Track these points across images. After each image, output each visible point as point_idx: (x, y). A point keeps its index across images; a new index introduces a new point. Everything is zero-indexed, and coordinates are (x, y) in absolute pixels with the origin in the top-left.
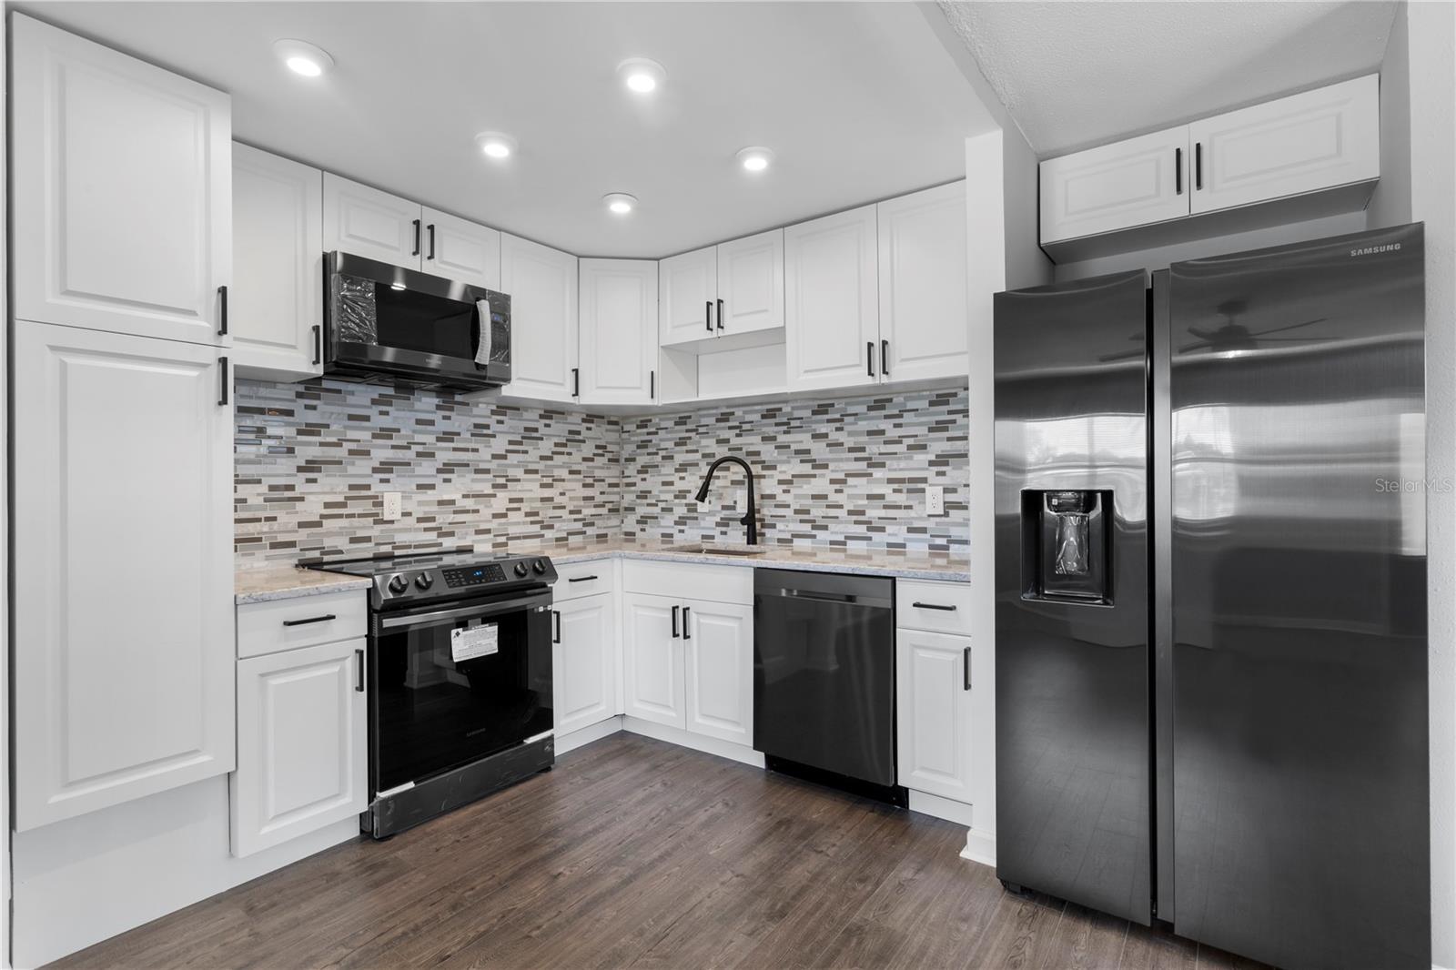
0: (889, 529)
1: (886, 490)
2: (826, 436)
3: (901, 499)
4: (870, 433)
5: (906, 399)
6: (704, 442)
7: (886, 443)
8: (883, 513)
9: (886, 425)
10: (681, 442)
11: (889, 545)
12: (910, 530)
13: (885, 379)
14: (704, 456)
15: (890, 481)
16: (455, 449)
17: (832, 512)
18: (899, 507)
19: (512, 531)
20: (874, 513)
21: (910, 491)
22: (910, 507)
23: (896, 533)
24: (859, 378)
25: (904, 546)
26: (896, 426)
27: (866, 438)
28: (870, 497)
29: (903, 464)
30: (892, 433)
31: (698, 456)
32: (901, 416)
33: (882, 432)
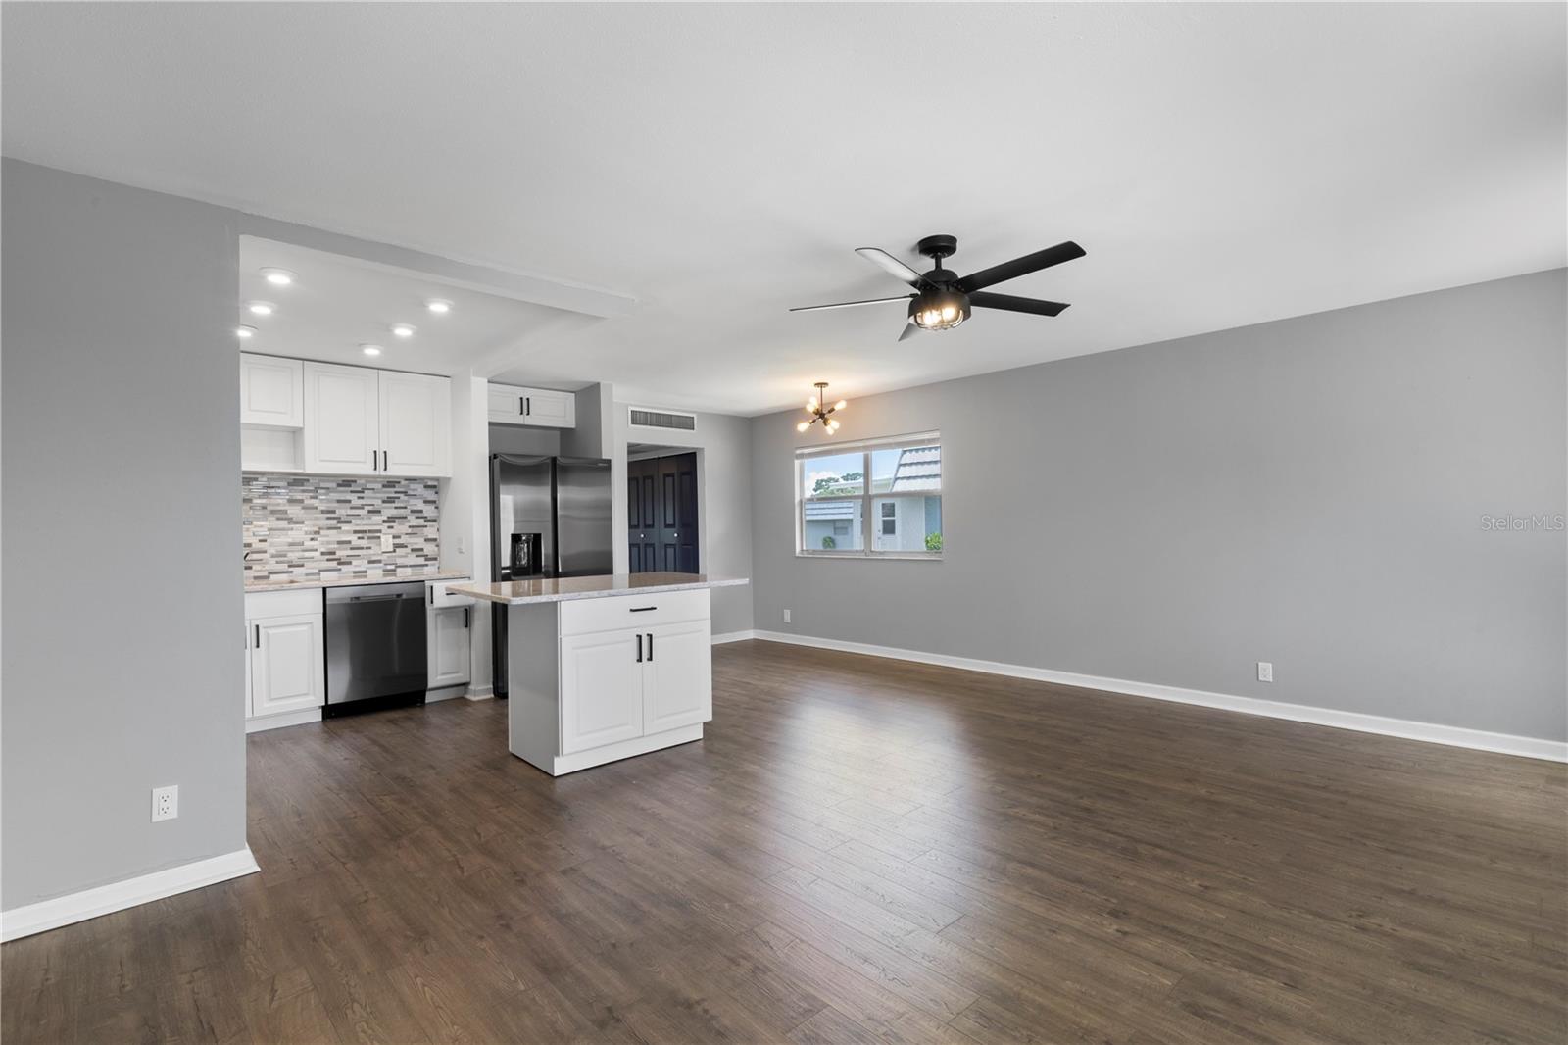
0: (354, 562)
1: (353, 538)
2: (302, 501)
3: (364, 543)
4: (339, 501)
5: (367, 482)
7: (352, 508)
9: (353, 498)
11: (355, 572)
12: (370, 562)
15: (355, 532)
17: (307, 554)
18: (362, 548)
20: (341, 553)
21: (369, 538)
22: (370, 548)
23: (360, 565)
25: (365, 572)
26: (359, 498)
27: (336, 505)
28: (339, 543)
29: (365, 522)
30: (356, 502)
32: (363, 492)
33: (349, 501)
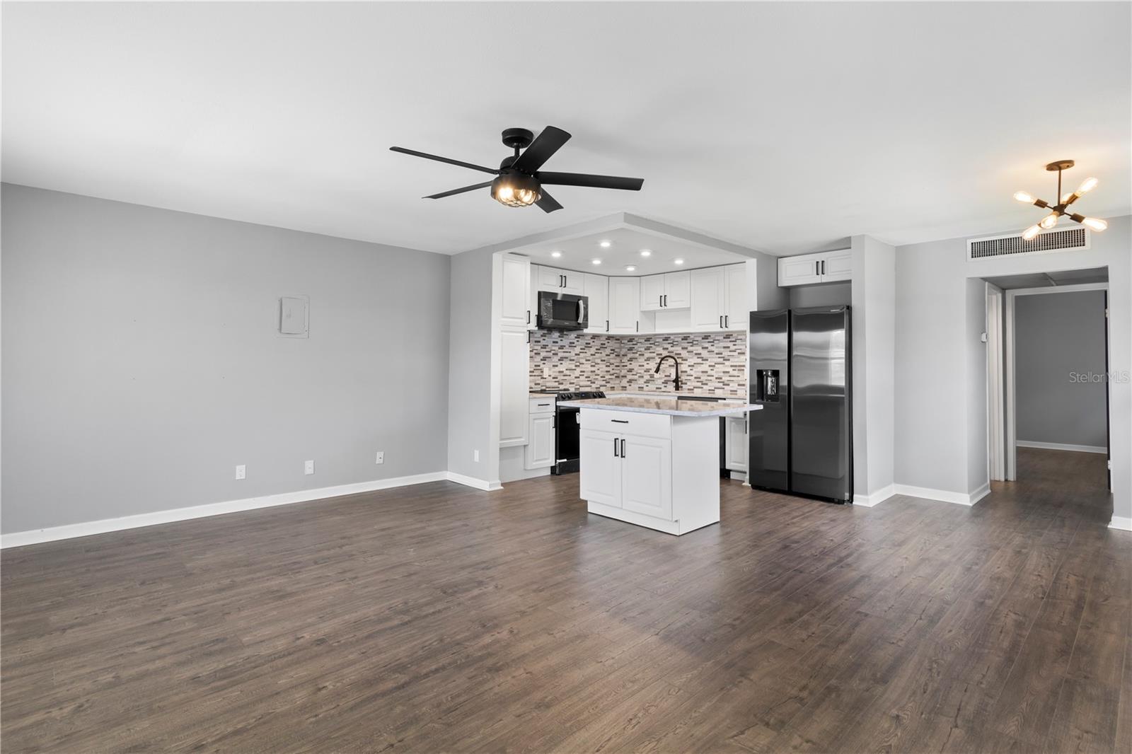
0: (731, 385)
1: (730, 369)
2: (707, 348)
3: (736, 373)
4: (724, 347)
5: (738, 335)
6: (658, 349)
7: (730, 351)
8: (729, 378)
9: (730, 344)
10: (648, 349)
11: (731, 391)
12: (739, 385)
13: (726, 329)
14: (657, 354)
15: (732, 366)
16: (564, 352)
17: (709, 378)
18: (735, 376)
19: (581, 384)
20: (725, 378)
21: (739, 370)
22: (739, 376)
23: (734, 386)
24: (717, 328)
25: (736, 391)
26: (734, 345)
27: (722, 350)
28: (724, 372)
29: (736, 360)
30: (733, 348)
31: (655, 354)
32: (735, 341)
33: (729, 347)
